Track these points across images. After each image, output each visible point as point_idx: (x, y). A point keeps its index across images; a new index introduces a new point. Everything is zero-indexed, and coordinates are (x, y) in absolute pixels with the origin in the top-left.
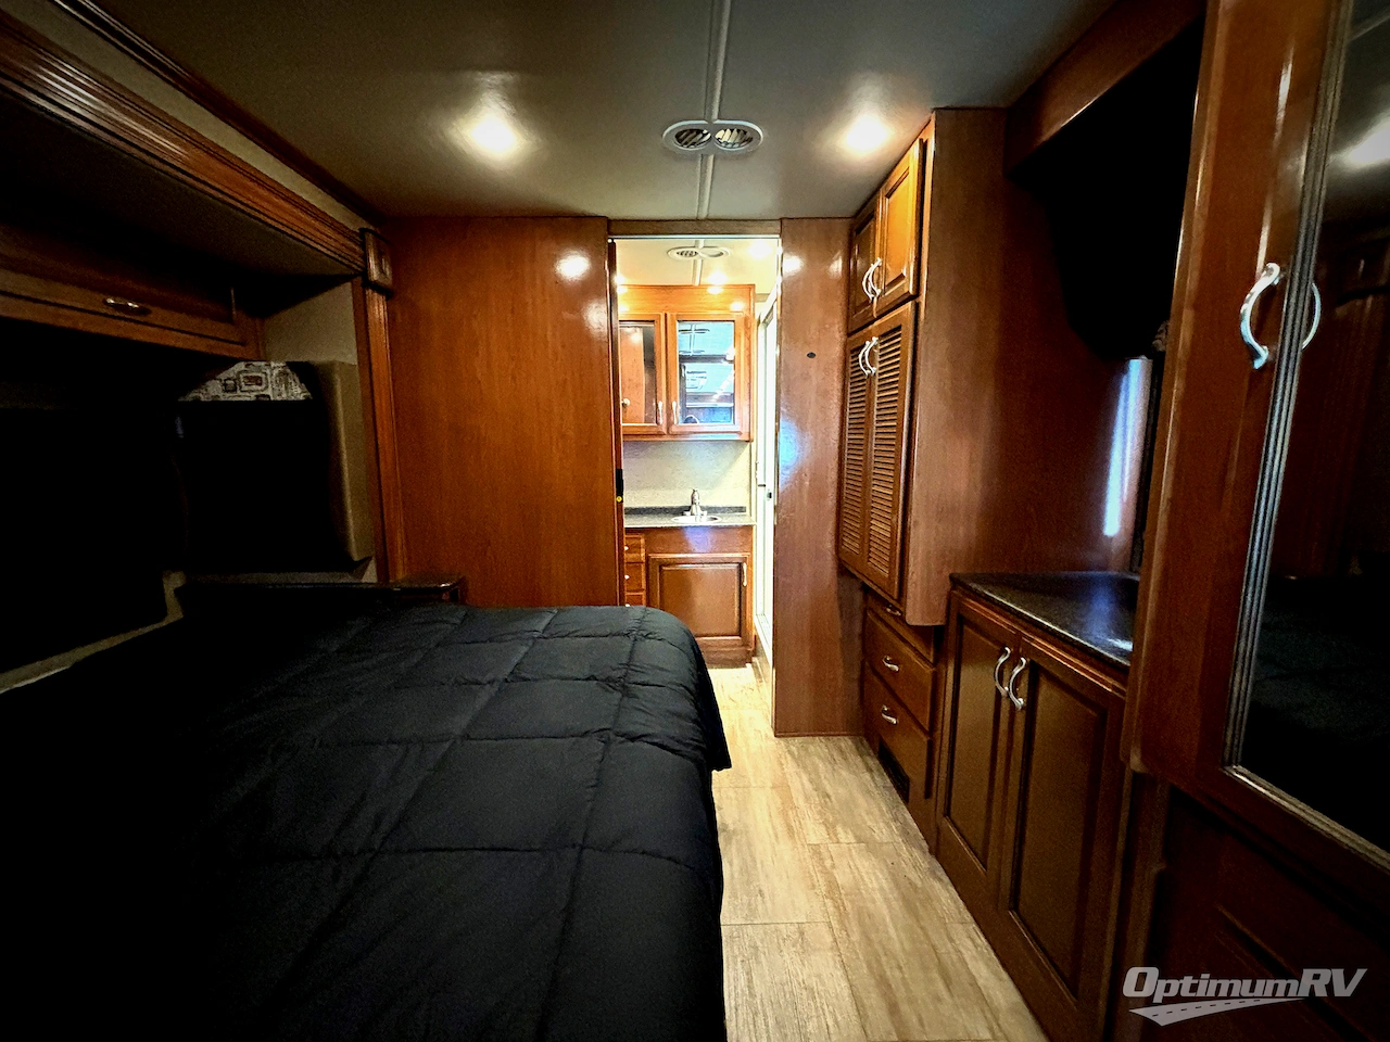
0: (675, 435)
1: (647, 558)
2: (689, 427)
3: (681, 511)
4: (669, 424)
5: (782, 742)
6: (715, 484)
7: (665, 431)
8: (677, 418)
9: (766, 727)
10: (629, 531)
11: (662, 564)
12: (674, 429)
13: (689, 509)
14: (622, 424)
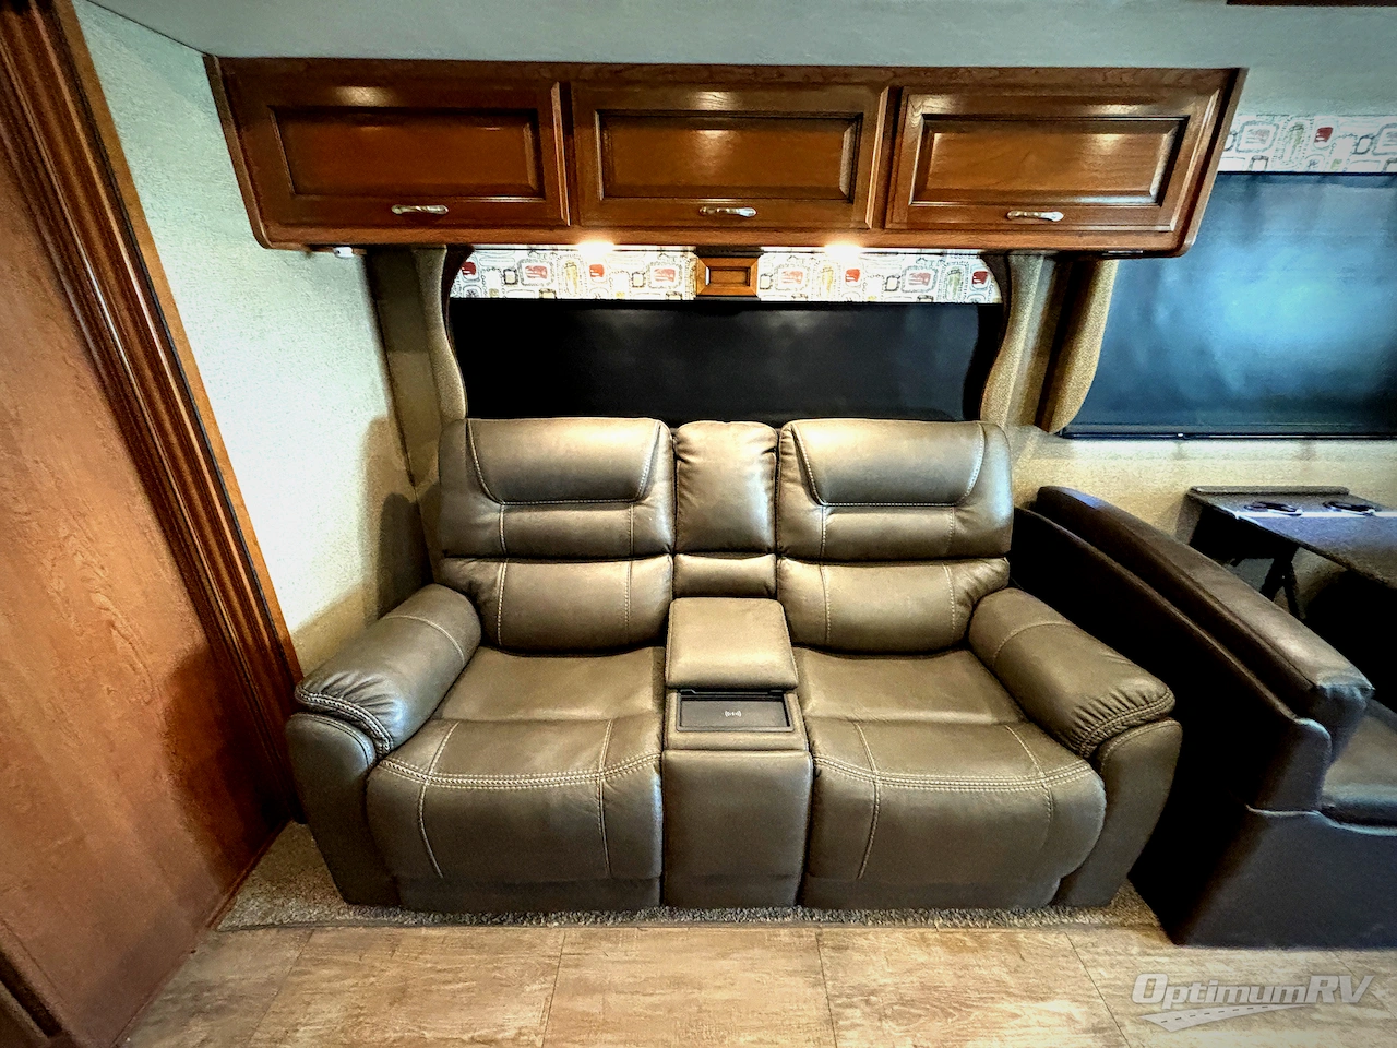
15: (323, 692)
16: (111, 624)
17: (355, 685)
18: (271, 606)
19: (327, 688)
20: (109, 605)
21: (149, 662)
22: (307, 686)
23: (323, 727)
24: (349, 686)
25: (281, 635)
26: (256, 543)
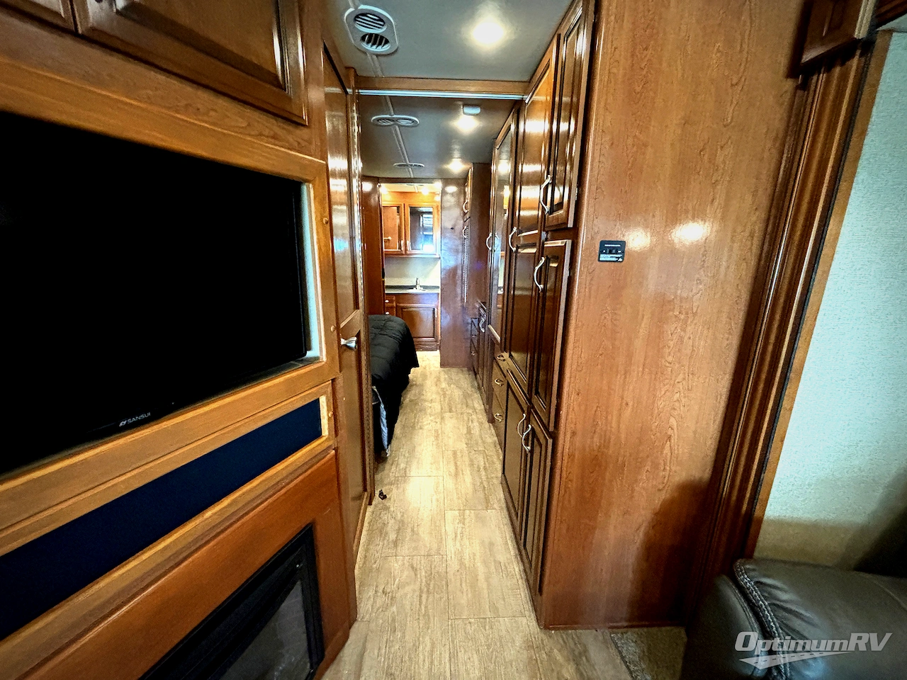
0: (408, 255)
1: (396, 305)
2: (414, 252)
3: (411, 287)
4: (406, 250)
5: (442, 369)
6: (426, 275)
7: (404, 253)
8: (409, 248)
9: (438, 365)
10: (387, 294)
11: (403, 308)
12: (408, 252)
13: (415, 286)
14: (384, 250)
15: (757, 583)
16: (670, 438)
17: (788, 606)
18: (763, 490)
19: (761, 583)
20: (675, 427)
21: (673, 468)
22: (748, 566)
23: (739, 607)
24: (781, 601)
25: (757, 513)
26: (782, 441)
